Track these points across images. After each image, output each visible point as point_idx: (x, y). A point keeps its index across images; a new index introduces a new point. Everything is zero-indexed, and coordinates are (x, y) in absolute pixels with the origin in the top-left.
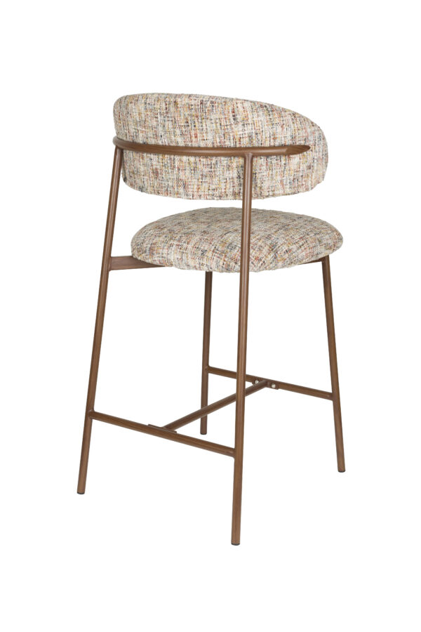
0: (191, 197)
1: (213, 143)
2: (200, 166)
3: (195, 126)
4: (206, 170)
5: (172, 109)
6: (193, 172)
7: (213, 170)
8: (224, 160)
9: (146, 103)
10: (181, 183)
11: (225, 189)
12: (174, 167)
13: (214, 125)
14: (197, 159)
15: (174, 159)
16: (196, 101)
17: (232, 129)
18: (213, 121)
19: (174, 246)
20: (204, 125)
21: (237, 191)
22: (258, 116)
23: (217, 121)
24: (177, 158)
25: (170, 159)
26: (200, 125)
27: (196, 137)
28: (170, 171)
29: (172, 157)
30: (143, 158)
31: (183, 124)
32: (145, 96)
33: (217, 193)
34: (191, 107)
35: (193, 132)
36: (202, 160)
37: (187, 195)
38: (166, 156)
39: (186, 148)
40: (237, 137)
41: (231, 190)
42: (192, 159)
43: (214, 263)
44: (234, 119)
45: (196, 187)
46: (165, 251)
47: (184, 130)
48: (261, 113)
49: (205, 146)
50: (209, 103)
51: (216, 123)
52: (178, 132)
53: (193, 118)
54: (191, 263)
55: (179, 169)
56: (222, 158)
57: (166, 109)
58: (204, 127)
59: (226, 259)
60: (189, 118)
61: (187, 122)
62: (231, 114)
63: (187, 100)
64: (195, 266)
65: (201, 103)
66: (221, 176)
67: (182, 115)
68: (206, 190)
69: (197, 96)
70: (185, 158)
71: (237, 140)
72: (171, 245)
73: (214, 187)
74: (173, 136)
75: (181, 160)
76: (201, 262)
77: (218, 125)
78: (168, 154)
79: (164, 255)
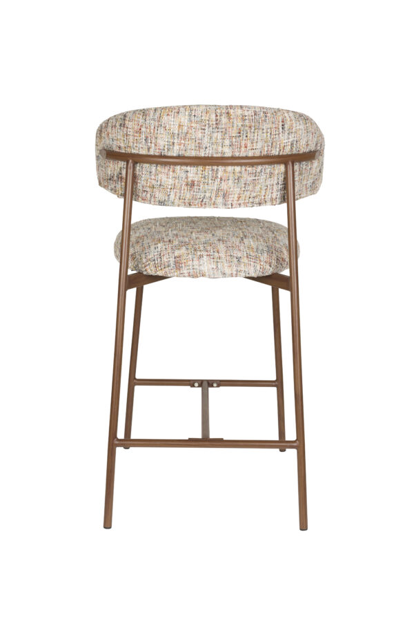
0: (230, 206)
1: (261, 152)
2: (245, 175)
3: (246, 136)
4: (250, 179)
5: (224, 120)
6: (236, 181)
7: (256, 178)
8: (268, 168)
9: (190, 115)
10: (221, 193)
11: (265, 196)
12: (217, 177)
13: (265, 134)
14: (243, 168)
15: (217, 169)
16: (250, 112)
17: (279, 138)
18: (265, 131)
19: (205, 257)
20: (256, 135)
21: (274, 197)
22: (300, 124)
23: (269, 130)
24: (221, 168)
25: (213, 170)
26: (252, 135)
27: (246, 147)
28: (210, 181)
29: (215, 168)
30: (174, 171)
31: (234, 135)
32: (190, 108)
33: (257, 200)
34: (244, 118)
35: (243, 143)
36: (248, 169)
37: (225, 205)
38: (207, 167)
39: (233, 158)
40: (282, 145)
41: (270, 197)
42: (238, 169)
43: (252, 268)
44: (283, 128)
45: (236, 196)
46: (196, 262)
47: (234, 140)
48: (301, 122)
49: (253, 155)
50: (262, 113)
51: (267, 132)
52: (227, 142)
53: (247, 128)
54: (228, 271)
55: (221, 179)
56: (267, 166)
57: (217, 120)
58: (256, 138)
59: (262, 263)
60: (242, 129)
61: (240, 133)
62: (281, 124)
63: (239, 112)
64: (232, 274)
65: (255, 114)
66: (263, 184)
67: (235, 125)
68: (247, 198)
69: (249, 107)
70: (230, 168)
71: (282, 149)
72: (201, 256)
73: (255, 194)
74: (220, 147)
75: (225, 171)
76: (239, 269)
77: (269, 134)
78: (209, 165)
79: (195, 267)
